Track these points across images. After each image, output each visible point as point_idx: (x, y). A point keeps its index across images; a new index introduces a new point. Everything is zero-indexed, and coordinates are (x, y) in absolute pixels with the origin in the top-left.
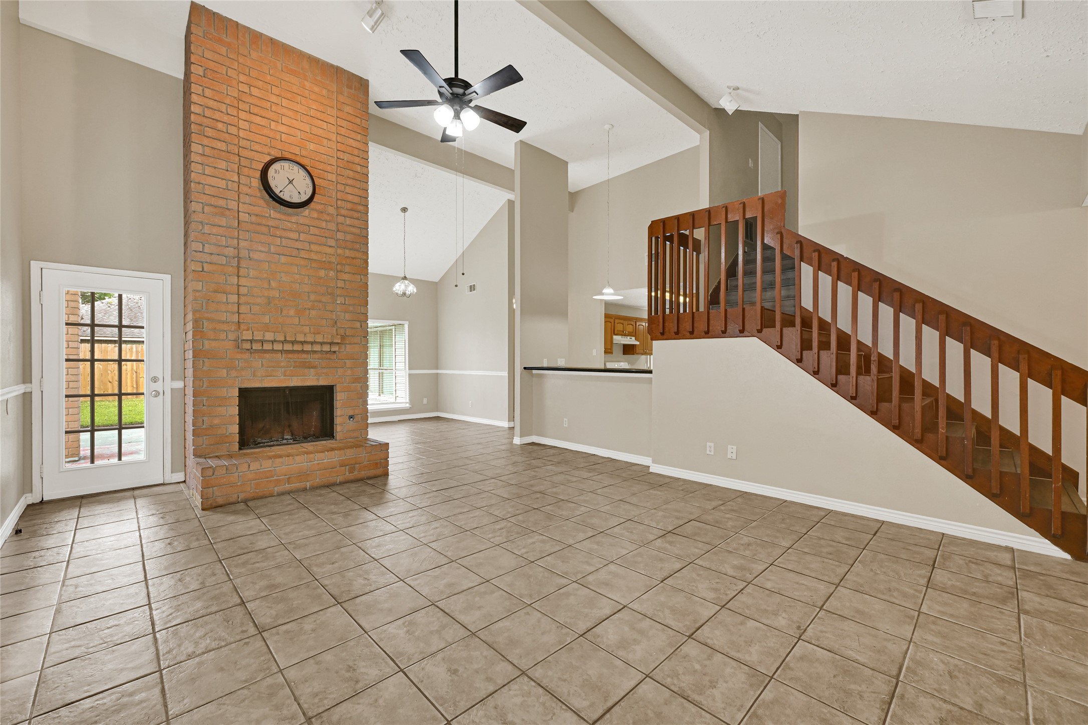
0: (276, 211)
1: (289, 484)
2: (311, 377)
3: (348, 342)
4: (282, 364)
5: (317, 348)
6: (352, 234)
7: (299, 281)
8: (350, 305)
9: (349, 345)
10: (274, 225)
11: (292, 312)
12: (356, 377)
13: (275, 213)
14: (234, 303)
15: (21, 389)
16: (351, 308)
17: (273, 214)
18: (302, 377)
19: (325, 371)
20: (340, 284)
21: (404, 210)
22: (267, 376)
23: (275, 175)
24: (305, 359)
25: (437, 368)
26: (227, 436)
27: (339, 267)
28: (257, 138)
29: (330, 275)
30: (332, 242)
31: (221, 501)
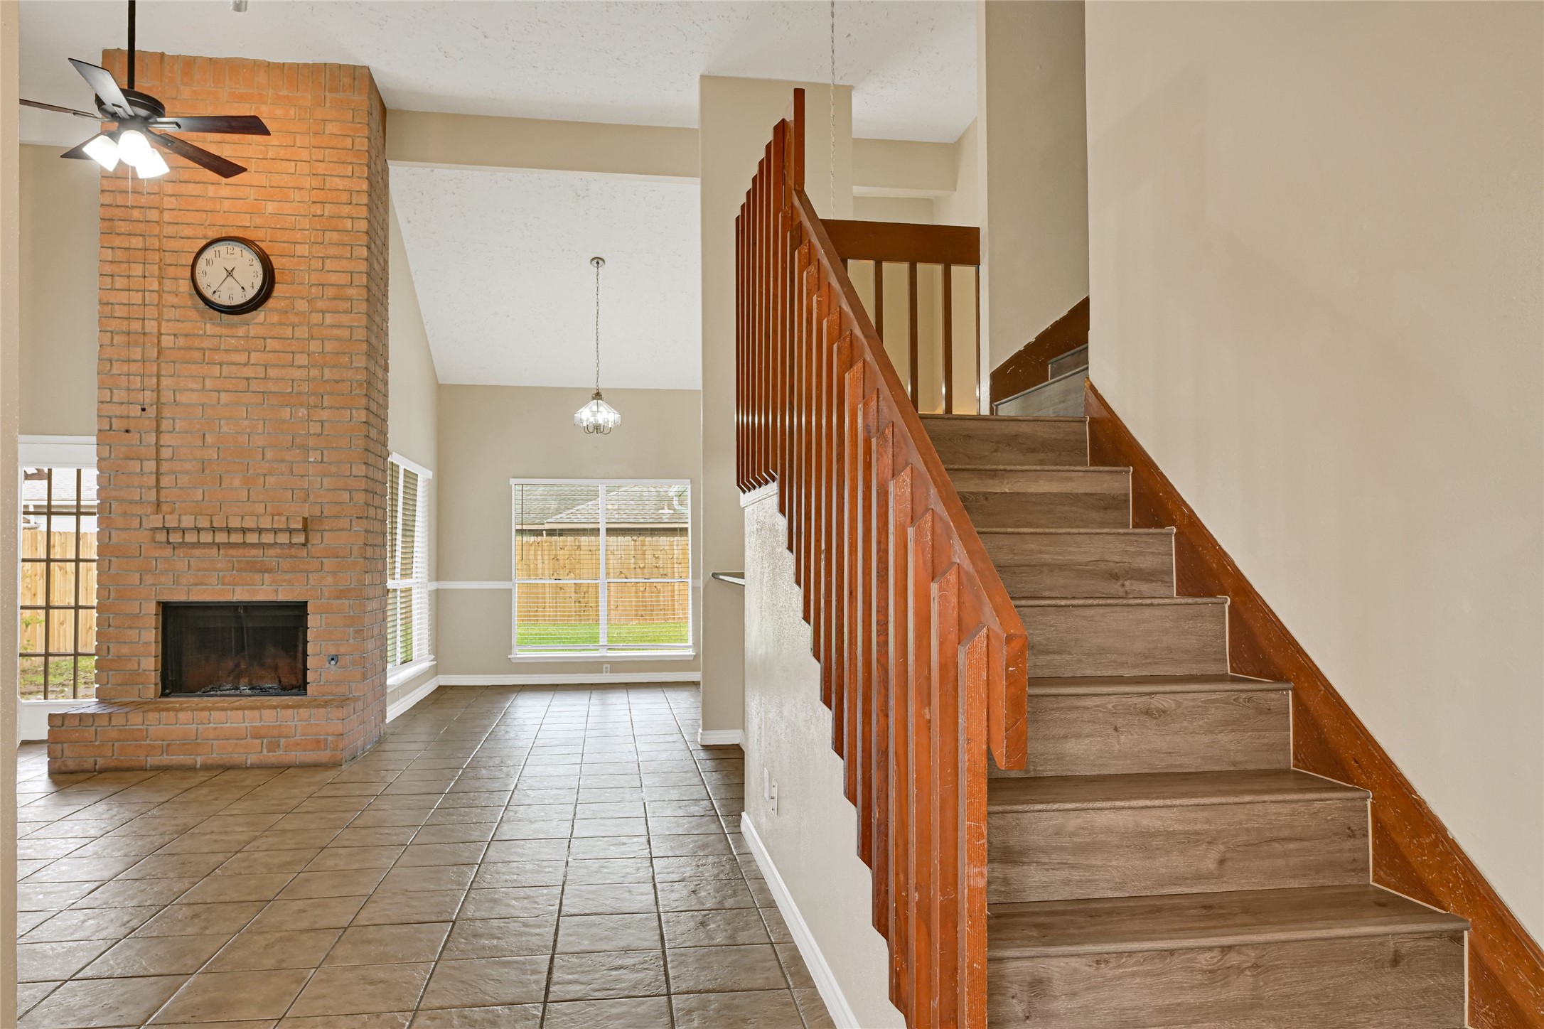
0: (214, 324)
1: (167, 755)
2: (264, 587)
3: (327, 528)
4: (219, 565)
5: (268, 538)
6: (336, 340)
7: (248, 430)
8: (330, 463)
9: (329, 533)
10: (211, 346)
11: (237, 482)
12: (341, 588)
13: (212, 327)
14: (151, 473)
16: (333, 469)
17: (210, 329)
18: (249, 587)
19: (287, 576)
20: (314, 428)
21: (598, 263)
22: (197, 585)
23: (208, 269)
24: (254, 557)
26: (139, 674)
27: (312, 400)
28: (189, 217)
29: (300, 414)
30: (302, 360)
31: (71, 765)
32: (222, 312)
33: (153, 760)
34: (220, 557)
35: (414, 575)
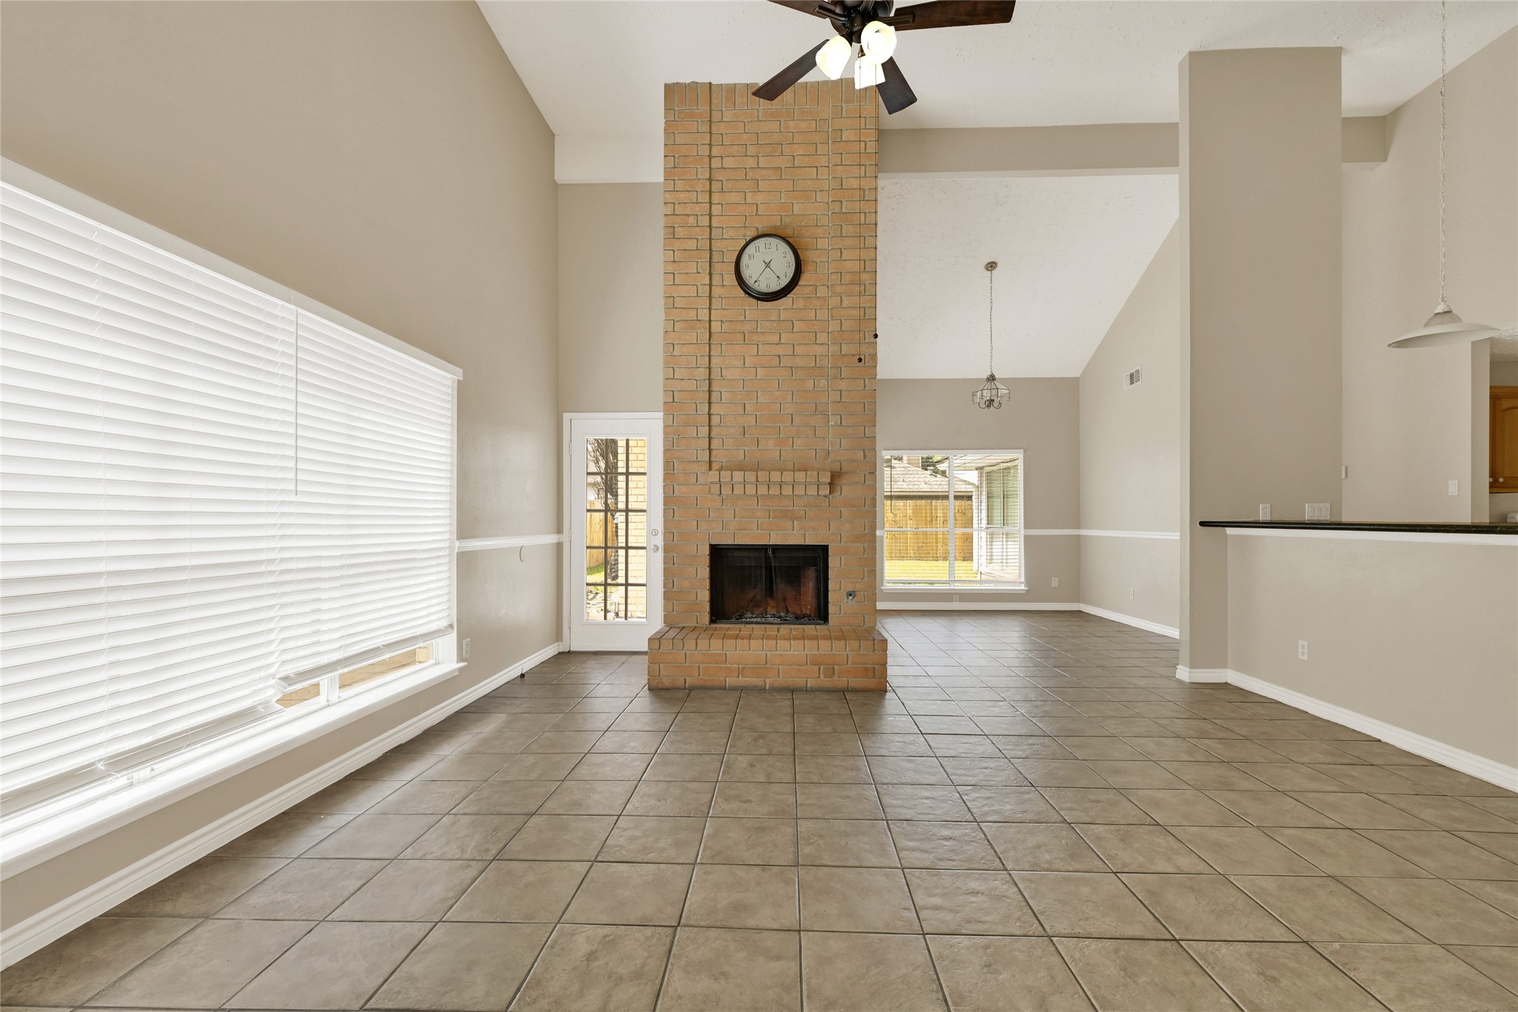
0: (752, 310)
1: (742, 677)
2: (794, 532)
3: (845, 482)
4: (758, 514)
6: (852, 319)
7: (780, 400)
8: (848, 427)
9: (847, 486)
10: (750, 330)
11: (771, 444)
12: (857, 533)
14: (704, 438)
16: (851, 431)
17: (750, 314)
18: (782, 532)
19: (813, 523)
20: (835, 396)
21: (991, 266)
22: (741, 530)
23: (749, 262)
25: (1079, 527)
26: (697, 604)
27: (833, 372)
28: (732, 222)
29: (822, 385)
30: (822, 338)
31: (667, 682)
34: (759, 507)
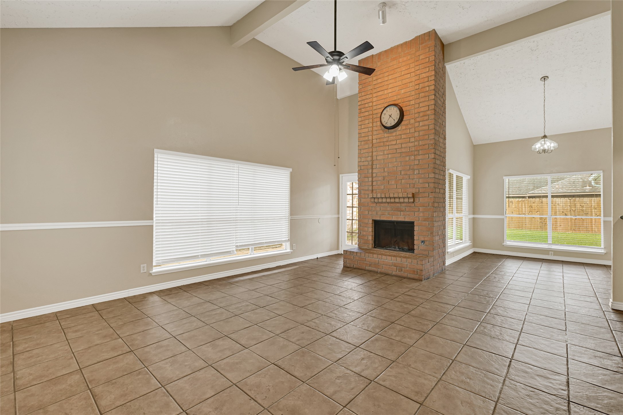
0: (387, 133)
2: (401, 216)
3: (421, 196)
4: (388, 209)
5: (402, 200)
6: (423, 130)
7: (396, 166)
8: (422, 174)
9: (421, 198)
10: (386, 141)
11: (393, 183)
12: (425, 217)
13: (386, 134)
14: (370, 181)
15: (336, 216)
16: (423, 176)
17: (386, 135)
18: (397, 216)
19: (408, 213)
20: (417, 162)
21: (545, 78)
22: (382, 215)
24: (398, 206)
26: (368, 241)
27: (416, 153)
28: (380, 102)
29: (412, 158)
30: (412, 140)
31: (348, 265)
32: (389, 129)
33: (368, 268)
34: (389, 206)
35: (463, 213)
